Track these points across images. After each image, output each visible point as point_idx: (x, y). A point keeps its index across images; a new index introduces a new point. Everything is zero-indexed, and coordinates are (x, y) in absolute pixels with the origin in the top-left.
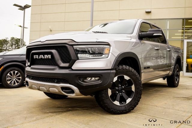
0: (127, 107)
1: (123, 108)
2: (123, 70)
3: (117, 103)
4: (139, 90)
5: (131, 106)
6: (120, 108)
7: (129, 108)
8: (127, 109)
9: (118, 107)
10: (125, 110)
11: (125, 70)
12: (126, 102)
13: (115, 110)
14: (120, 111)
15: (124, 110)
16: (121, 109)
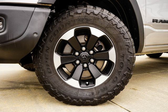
0: (95, 93)
1: (86, 95)
2: (85, 14)
3: (73, 83)
4: (125, 60)
5: (105, 92)
6: (80, 93)
7: (99, 96)
8: (96, 96)
9: (75, 92)
10: (92, 99)
11: (92, 15)
12: (94, 83)
13: (66, 96)
14: (78, 100)
15: (88, 99)
16: (81, 95)
